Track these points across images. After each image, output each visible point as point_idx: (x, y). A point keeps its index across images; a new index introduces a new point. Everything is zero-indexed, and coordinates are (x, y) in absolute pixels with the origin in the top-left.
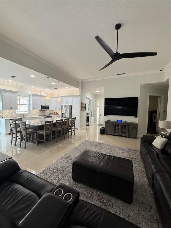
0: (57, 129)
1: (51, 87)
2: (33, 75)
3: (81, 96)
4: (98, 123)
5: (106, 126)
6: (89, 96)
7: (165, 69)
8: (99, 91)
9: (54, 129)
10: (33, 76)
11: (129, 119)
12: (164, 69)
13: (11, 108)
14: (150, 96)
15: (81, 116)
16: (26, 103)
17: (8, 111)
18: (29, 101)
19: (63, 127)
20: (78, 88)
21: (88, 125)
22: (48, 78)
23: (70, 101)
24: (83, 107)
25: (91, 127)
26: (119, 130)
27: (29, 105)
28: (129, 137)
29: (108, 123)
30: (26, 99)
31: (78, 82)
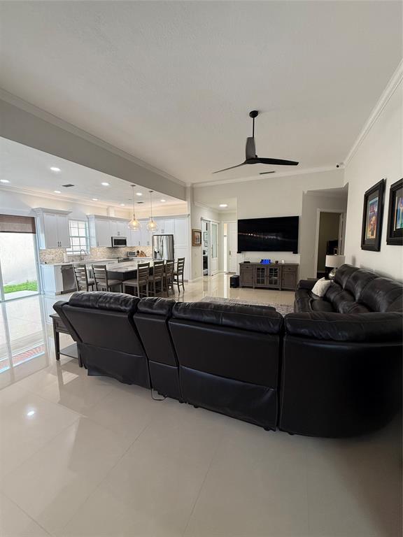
0: (156, 278)
1: (131, 200)
2: (106, 181)
3: (192, 216)
4: (225, 270)
5: (241, 273)
6: (206, 215)
7: (344, 163)
8: (225, 205)
9: (151, 278)
10: (105, 184)
11: (284, 258)
12: (342, 164)
13: (59, 245)
14: (321, 213)
15: (194, 256)
16: (83, 233)
17: (53, 251)
18: (88, 229)
19: (164, 275)
20: (185, 200)
21: (207, 275)
22: (133, 186)
23: (169, 227)
24: (196, 239)
25: (213, 278)
26: (265, 278)
27: (88, 238)
28: (282, 290)
29: (245, 266)
30: (82, 225)
31: (185, 188)
